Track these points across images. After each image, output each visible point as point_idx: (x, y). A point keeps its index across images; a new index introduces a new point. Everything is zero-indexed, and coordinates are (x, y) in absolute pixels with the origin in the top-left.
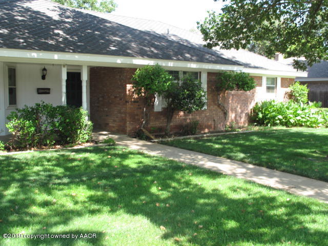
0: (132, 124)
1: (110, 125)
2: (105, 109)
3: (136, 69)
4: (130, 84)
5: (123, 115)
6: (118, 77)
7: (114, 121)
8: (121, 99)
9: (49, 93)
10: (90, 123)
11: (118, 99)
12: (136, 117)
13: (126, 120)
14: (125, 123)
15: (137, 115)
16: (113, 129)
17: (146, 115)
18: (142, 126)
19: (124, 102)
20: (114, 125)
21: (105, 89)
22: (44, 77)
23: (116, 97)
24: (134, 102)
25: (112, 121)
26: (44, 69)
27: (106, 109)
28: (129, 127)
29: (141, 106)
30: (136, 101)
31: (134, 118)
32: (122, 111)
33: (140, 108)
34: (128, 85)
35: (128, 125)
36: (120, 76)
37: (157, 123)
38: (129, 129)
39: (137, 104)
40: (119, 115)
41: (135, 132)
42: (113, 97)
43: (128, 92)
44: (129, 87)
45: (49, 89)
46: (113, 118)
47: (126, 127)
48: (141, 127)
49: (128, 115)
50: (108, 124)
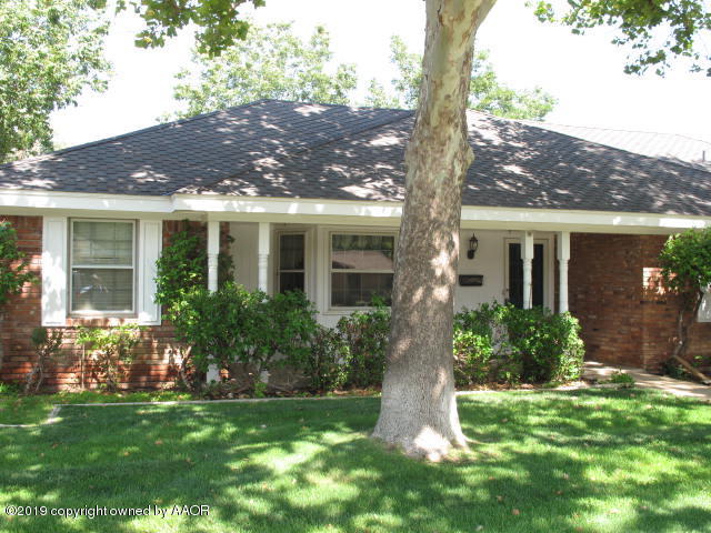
0: (655, 347)
1: (603, 348)
2: (590, 317)
3: (667, 238)
4: (649, 266)
5: (633, 329)
6: (624, 253)
7: (614, 340)
8: (629, 297)
9: (480, 285)
10: (580, 342)
11: (623, 297)
12: (663, 334)
13: (641, 338)
14: (640, 344)
15: (664, 329)
16: (610, 357)
17: (684, 329)
18: (676, 351)
19: (638, 302)
20: (614, 349)
21: (591, 276)
22: (471, 254)
23: (616, 293)
24: (659, 302)
25: (607, 340)
26: (474, 240)
27: (595, 317)
28: (648, 353)
29: (673, 312)
30: (661, 301)
31: (656, 333)
32: (632, 320)
33: (670, 316)
34: (645, 269)
35: (644, 349)
36: (627, 253)
37: (705, 346)
38: (649, 357)
39: (664, 307)
40: (625, 328)
41: (660, 364)
42: (611, 293)
43: (646, 284)
44: (647, 272)
45: (481, 277)
46: (608, 335)
47: (642, 352)
48: (672, 354)
49: (645, 329)
50: (598, 347)
